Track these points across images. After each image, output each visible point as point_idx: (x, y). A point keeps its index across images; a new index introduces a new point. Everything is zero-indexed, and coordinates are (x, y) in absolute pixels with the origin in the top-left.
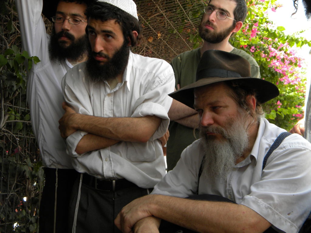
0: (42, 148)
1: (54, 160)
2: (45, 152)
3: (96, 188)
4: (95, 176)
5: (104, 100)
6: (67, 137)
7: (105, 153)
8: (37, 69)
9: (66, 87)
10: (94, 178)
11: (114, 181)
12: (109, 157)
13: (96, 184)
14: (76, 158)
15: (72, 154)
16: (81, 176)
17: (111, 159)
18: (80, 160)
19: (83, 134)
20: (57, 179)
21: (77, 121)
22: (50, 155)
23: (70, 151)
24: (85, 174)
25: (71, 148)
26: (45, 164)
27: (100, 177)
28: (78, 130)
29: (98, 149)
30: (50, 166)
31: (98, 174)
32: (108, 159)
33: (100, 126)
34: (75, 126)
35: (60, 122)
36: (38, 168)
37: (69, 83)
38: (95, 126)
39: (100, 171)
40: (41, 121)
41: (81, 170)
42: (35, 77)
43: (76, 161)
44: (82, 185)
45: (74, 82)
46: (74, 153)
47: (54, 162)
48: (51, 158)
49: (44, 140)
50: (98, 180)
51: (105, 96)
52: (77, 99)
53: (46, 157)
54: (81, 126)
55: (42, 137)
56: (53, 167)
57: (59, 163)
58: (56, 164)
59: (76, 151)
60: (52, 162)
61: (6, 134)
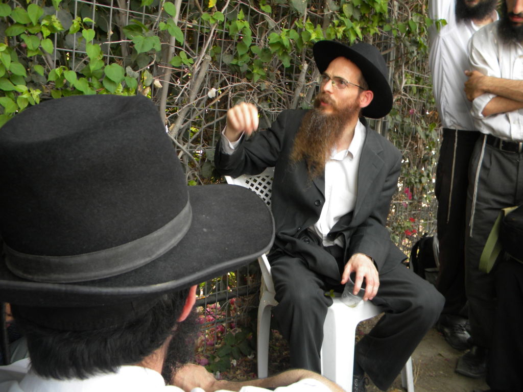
0: (444, 109)
1: (454, 120)
2: (446, 113)
3: (501, 148)
4: (501, 138)
5: (514, 62)
6: (473, 99)
7: (513, 116)
8: (444, 33)
9: (473, 51)
10: (499, 140)
11: (521, 144)
12: (518, 120)
13: (501, 145)
14: (481, 120)
15: (478, 116)
16: (485, 138)
17: (520, 122)
18: (486, 121)
19: (491, 96)
20: (456, 139)
21: (487, 84)
22: (451, 116)
23: (476, 112)
24: (489, 136)
25: (477, 110)
26: (445, 124)
27: (505, 139)
28: (486, 92)
29: (505, 112)
30: (450, 126)
31: (505, 136)
32: (517, 122)
33: (511, 89)
34: (485, 88)
35: (466, 85)
36: (432, 129)
37: (477, 45)
38: (507, 89)
39: (507, 133)
40: (444, 83)
41: (486, 131)
42: (441, 42)
43: (480, 122)
44: (486, 146)
45: (482, 44)
46: (481, 115)
47: (454, 123)
48: (452, 119)
49: (447, 101)
50: (504, 142)
51: (516, 58)
52: (484, 62)
53: (447, 117)
54: (491, 89)
55: (444, 98)
56: (452, 128)
57: (459, 125)
58: (455, 125)
59: (482, 113)
60: (452, 123)
61: (403, 97)
